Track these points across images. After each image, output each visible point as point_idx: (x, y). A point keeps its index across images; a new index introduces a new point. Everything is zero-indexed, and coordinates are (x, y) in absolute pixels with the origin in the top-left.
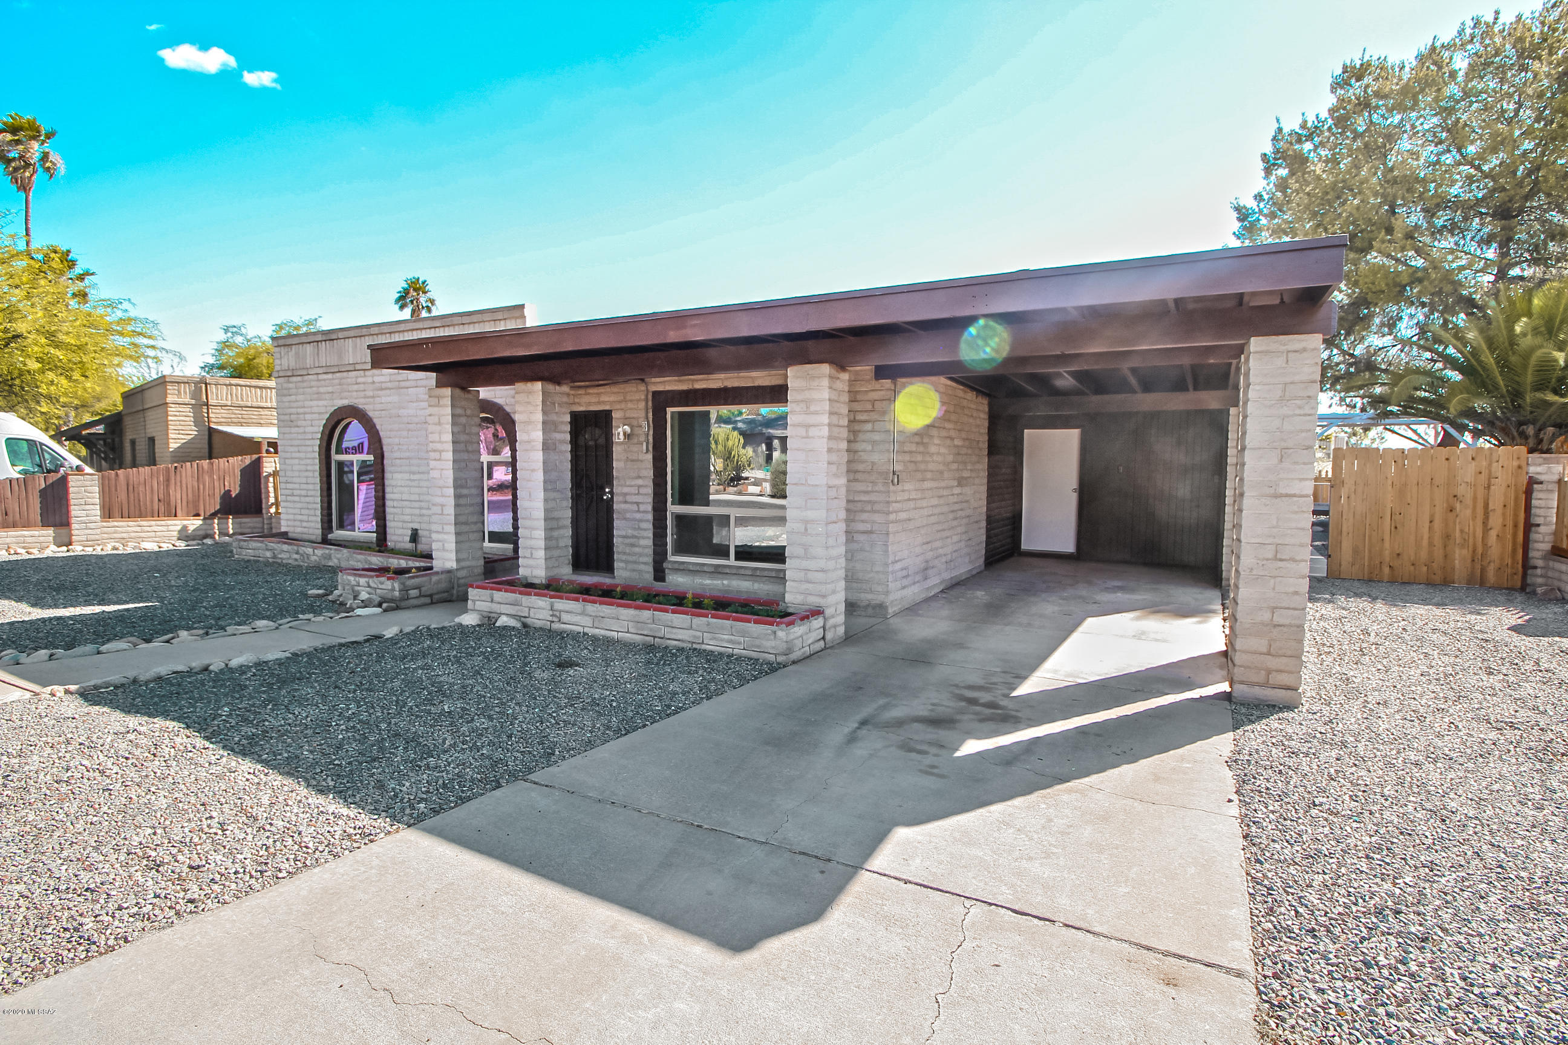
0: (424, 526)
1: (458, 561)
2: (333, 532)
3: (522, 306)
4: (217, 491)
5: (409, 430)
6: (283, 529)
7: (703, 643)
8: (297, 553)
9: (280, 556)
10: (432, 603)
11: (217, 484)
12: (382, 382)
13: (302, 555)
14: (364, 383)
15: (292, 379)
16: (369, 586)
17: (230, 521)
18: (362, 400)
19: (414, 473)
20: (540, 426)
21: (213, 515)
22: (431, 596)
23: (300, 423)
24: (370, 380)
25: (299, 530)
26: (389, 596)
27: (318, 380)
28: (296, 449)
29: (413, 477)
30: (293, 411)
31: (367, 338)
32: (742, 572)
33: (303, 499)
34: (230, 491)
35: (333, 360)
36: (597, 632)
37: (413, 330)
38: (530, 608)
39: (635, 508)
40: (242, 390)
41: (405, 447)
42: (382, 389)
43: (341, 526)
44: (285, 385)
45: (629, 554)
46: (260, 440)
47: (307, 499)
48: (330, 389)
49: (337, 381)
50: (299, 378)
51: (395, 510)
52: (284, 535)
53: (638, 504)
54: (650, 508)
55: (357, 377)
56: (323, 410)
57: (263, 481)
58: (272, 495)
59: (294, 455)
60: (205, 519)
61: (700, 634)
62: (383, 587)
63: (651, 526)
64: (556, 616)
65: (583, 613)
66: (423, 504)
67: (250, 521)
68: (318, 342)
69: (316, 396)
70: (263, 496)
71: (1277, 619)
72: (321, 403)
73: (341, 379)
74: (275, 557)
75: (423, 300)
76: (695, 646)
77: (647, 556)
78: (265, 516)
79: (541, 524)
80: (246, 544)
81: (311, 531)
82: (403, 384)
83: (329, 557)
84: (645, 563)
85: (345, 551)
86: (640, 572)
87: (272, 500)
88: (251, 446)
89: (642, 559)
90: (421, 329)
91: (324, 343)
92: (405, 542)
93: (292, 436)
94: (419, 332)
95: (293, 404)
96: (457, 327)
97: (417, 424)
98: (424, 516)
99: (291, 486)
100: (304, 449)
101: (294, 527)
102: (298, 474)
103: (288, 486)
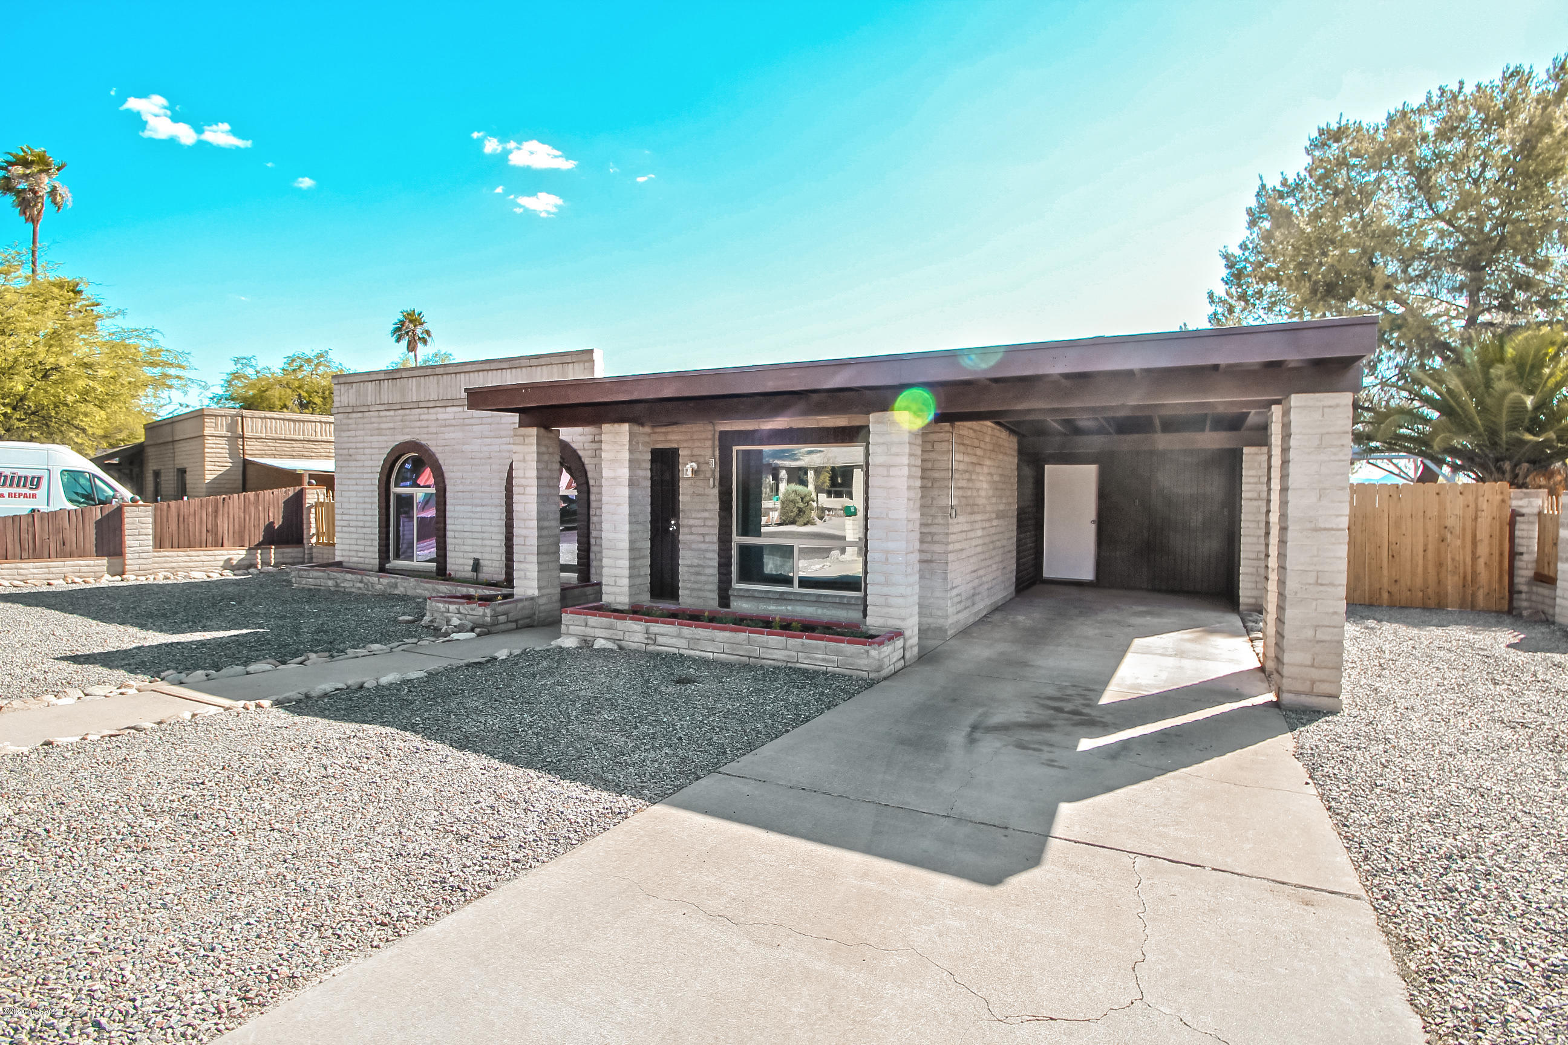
0: (486, 556)
1: (539, 588)
2: (389, 562)
3: (591, 351)
4: (262, 521)
5: (472, 465)
6: (337, 559)
7: (797, 662)
8: (361, 582)
9: (342, 585)
10: (517, 628)
11: (261, 515)
12: (445, 420)
13: (366, 584)
14: (427, 420)
15: (351, 415)
16: (459, 613)
17: (273, 551)
18: (425, 436)
19: (477, 506)
20: (627, 464)
21: (259, 546)
22: (516, 621)
23: (358, 457)
24: (433, 417)
25: (355, 559)
26: (480, 621)
27: (379, 417)
28: (354, 482)
29: (474, 509)
30: (353, 445)
31: (431, 377)
32: (807, 598)
33: (360, 530)
34: (273, 523)
35: (397, 398)
36: (692, 652)
37: (479, 371)
38: (624, 632)
39: (701, 538)
40: (276, 423)
41: (468, 481)
42: (445, 426)
43: (397, 556)
44: (345, 421)
45: (694, 582)
46: (302, 472)
47: (365, 530)
48: (391, 425)
49: (399, 418)
50: (360, 415)
51: (457, 541)
52: (339, 564)
53: (703, 535)
54: (715, 539)
55: (420, 415)
56: (383, 445)
57: (305, 512)
58: (313, 525)
59: (351, 488)
60: (250, 549)
61: (795, 654)
62: (474, 613)
63: (716, 556)
64: (651, 639)
65: (679, 636)
66: (485, 535)
67: (291, 551)
68: (380, 380)
69: (377, 432)
70: (305, 526)
71: (1319, 636)
72: (381, 438)
73: (403, 416)
74: (337, 585)
75: (419, 331)
76: (789, 665)
77: (712, 583)
78: (306, 546)
79: (626, 554)
80: (306, 573)
81: (367, 561)
82: (467, 421)
83: (396, 586)
84: (710, 591)
85: (412, 579)
86: (705, 598)
87: (313, 531)
88: (292, 478)
89: (707, 587)
90: (487, 370)
91: (386, 381)
92: (467, 571)
93: (350, 470)
94: (485, 372)
95: (351, 439)
96: (524, 369)
97: (481, 459)
98: (486, 546)
99: (347, 517)
100: (362, 482)
101: (349, 556)
102: (355, 506)
103: (344, 517)
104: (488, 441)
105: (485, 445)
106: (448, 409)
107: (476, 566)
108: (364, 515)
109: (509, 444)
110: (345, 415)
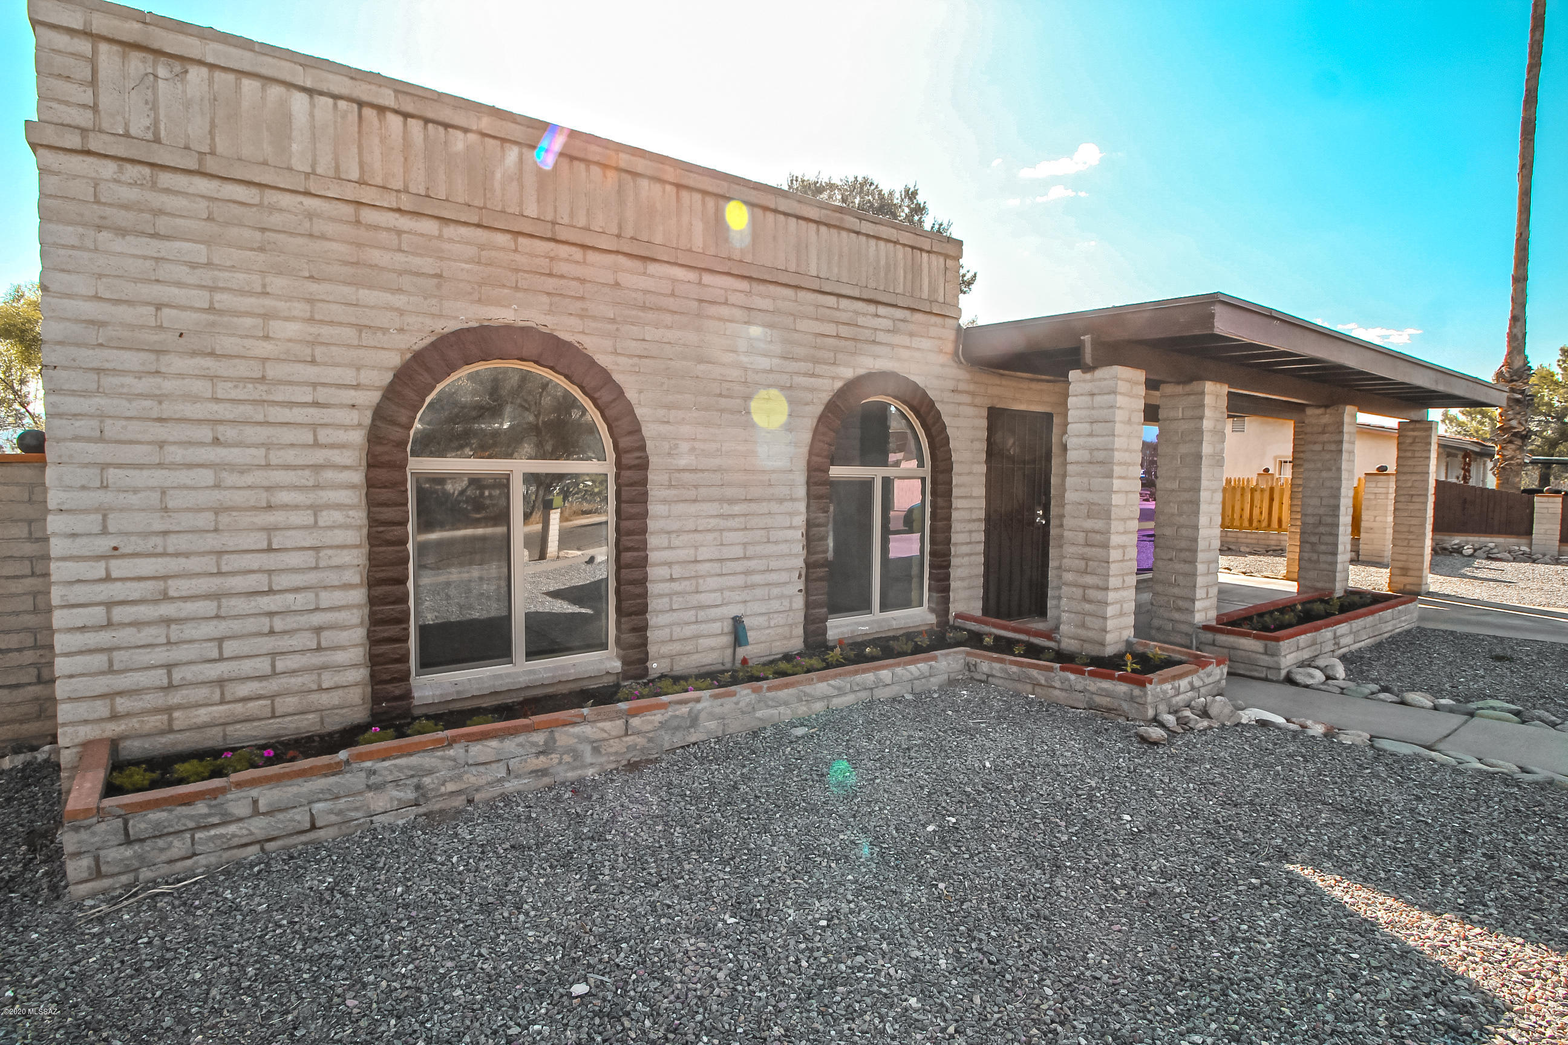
0: (757, 607)
2: (411, 684)
12: (645, 291)
19: (732, 501)
23: (227, 343)
24: (608, 277)
26: (1216, 690)
28: (205, 433)
29: (726, 509)
33: (239, 605)
42: (644, 308)
48: (427, 264)
51: (674, 586)
66: (752, 564)
68: (361, 104)
69: (349, 270)
91: (394, 120)
92: (710, 645)
93: (168, 385)
95: (180, 272)
98: (753, 586)
99: (147, 567)
100: (253, 434)
101: (169, 710)
102: (205, 520)
103: (119, 567)
104: (764, 363)
106: (655, 268)
107: (738, 632)
108: (270, 549)
109: (813, 375)
110: (132, 172)
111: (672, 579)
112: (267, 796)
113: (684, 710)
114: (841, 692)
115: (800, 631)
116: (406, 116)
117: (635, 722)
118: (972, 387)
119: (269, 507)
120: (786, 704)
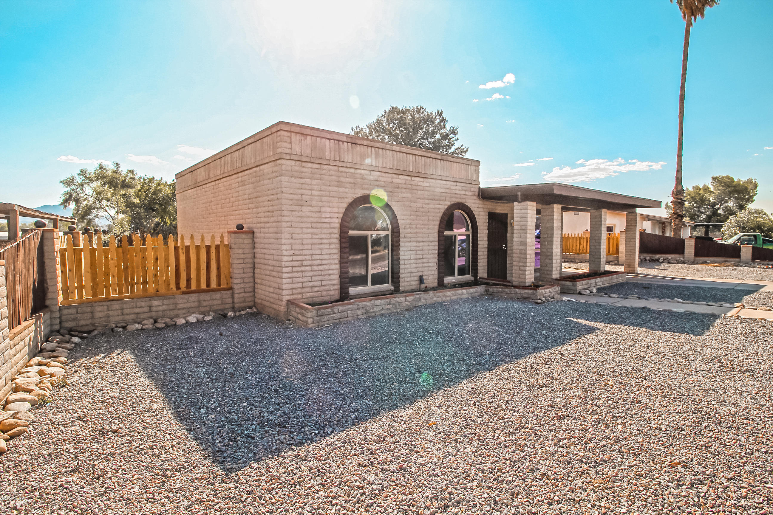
0: (425, 273)
2: (348, 290)
3: (477, 161)
12: (398, 183)
14: (385, 182)
19: (419, 242)
23: (314, 203)
24: (390, 180)
27: (338, 171)
28: (310, 225)
29: (418, 244)
33: (315, 268)
42: (398, 188)
48: (352, 180)
49: (359, 176)
50: (316, 166)
51: (406, 266)
56: (343, 195)
59: (305, 230)
66: (425, 260)
68: (339, 141)
69: (336, 183)
72: (341, 190)
73: (364, 175)
81: (324, 293)
82: (414, 187)
90: (427, 157)
91: (346, 144)
92: (414, 283)
93: (303, 214)
94: (426, 158)
95: (306, 186)
96: (447, 162)
97: (423, 212)
98: (425, 267)
99: (299, 258)
100: (319, 225)
101: (302, 293)
102: (309, 247)
103: (295, 258)
104: (427, 201)
105: (425, 204)
106: (401, 177)
107: (421, 280)
108: (321, 254)
109: (439, 205)
110: (298, 163)
111: (405, 264)
112: (341, 308)
113: (418, 296)
114: (453, 295)
115: (437, 280)
116: (348, 142)
117: (408, 298)
118: (483, 206)
119: (321, 244)
120: (440, 297)
